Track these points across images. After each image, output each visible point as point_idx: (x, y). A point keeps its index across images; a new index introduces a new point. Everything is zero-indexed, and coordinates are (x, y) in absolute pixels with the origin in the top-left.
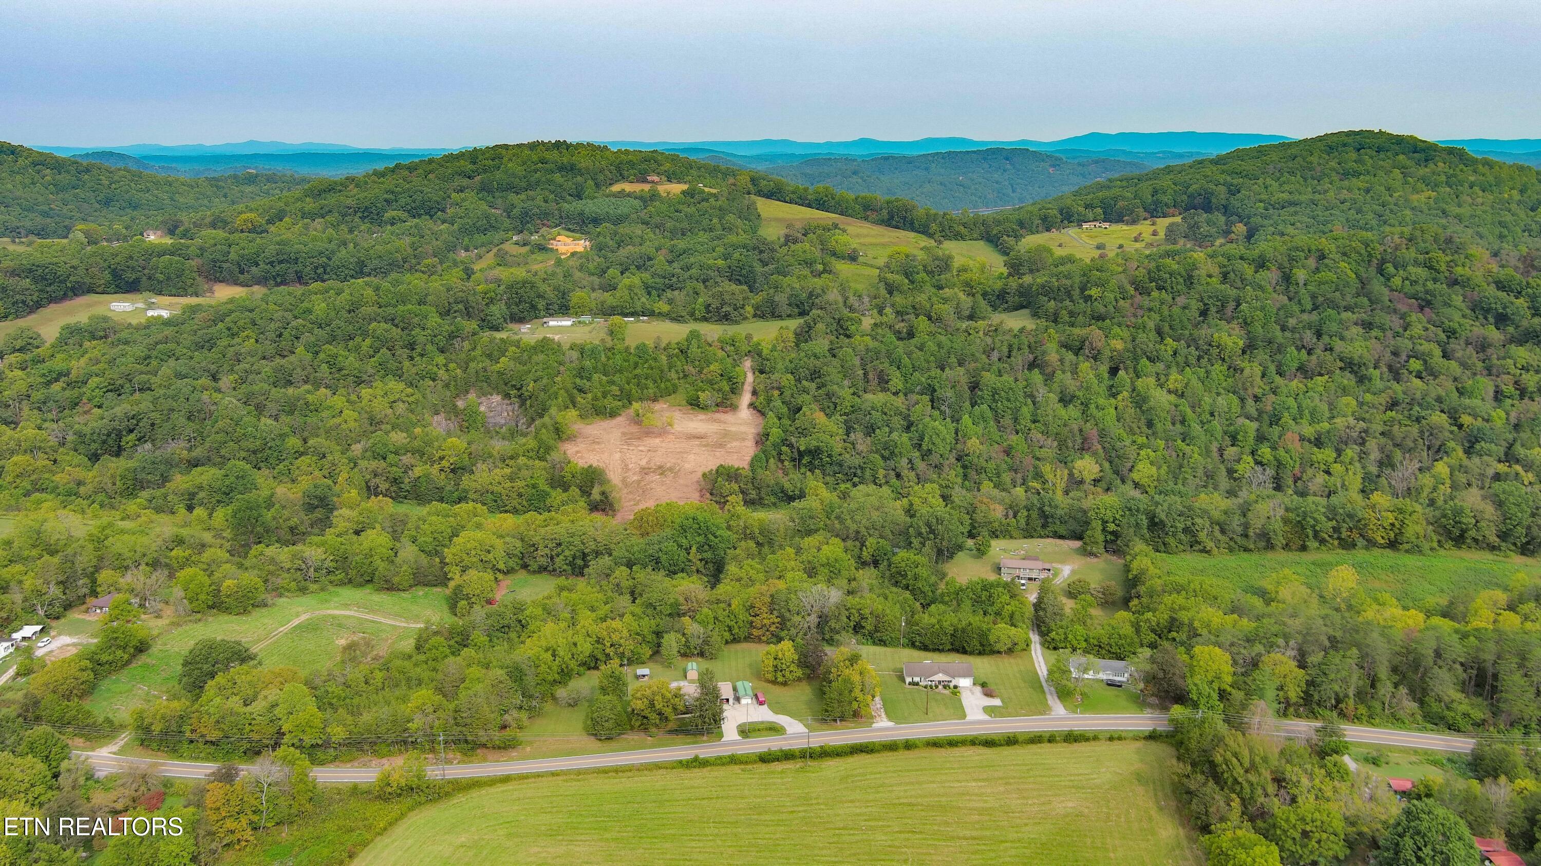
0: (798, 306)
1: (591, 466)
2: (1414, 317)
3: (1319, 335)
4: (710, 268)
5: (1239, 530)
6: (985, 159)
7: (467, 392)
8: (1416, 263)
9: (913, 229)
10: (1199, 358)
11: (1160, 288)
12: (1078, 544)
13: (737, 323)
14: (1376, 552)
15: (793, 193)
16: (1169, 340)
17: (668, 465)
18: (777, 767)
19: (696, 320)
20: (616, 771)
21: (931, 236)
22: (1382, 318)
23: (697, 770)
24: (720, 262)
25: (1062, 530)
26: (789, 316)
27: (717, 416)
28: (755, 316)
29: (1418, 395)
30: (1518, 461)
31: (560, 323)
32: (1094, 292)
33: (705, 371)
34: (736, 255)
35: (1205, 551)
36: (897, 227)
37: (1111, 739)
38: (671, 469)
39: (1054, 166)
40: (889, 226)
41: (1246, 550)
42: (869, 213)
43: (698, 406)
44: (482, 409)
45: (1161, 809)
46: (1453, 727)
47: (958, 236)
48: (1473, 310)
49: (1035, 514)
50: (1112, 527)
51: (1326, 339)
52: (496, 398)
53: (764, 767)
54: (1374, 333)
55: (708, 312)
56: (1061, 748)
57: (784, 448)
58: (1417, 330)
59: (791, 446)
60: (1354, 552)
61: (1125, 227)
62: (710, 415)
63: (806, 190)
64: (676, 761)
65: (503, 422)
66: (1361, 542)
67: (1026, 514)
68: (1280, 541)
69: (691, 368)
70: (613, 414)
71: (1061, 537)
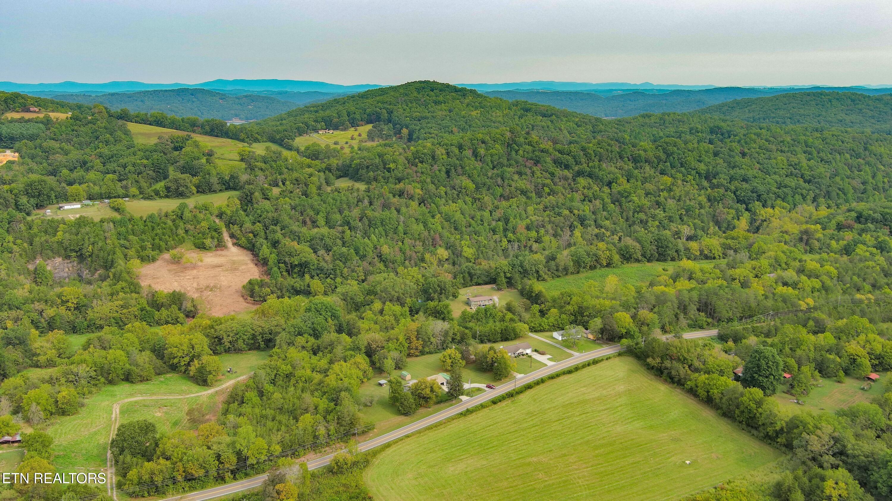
0: (224, 184)
1: (175, 291)
2: (535, 168)
3: (503, 179)
4: (139, 165)
5: (555, 268)
6: (178, 95)
7: (35, 258)
8: (525, 144)
9: (228, 137)
10: (458, 195)
11: (422, 162)
12: (494, 286)
13: (188, 197)
14: (603, 269)
15: (137, 117)
16: (442, 188)
17: (212, 285)
18: (503, 404)
19: (161, 197)
20: (436, 426)
21: (243, 141)
22: (523, 170)
23: (470, 416)
24: (145, 161)
25: (480, 281)
26: (221, 190)
27: (219, 252)
28: (198, 192)
29: (555, 203)
30: (602, 227)
31: (72, 207)
32: (392, 166)
33: (198, 227)
34: (155, 157)
35: (544, 280)
36: (217, 136)
37: (607, 359)
38: (215, 287)
39: (221, 99)
40: (211, 135)
41: (558, 277)
42: (195, 128)
43: (205, 248)
44: (49, 268)
45: (651, 380)
46: (701, 328)
47: (256, 140)
48: (555, 164)
49: (467, 275)
50: (509, 275)
51: (506, 182)
52: (58, 260)
53: (496, 407)
54: (524, 177)
55: (169, 192)
56: (593, 368)
57: (281, 265)
58: (538, 174)
59: (285, 263)
60: (595, 270)
61: (342, 133)
62: (214, 253)
63: (146, 114)
64: (458, 414)
65: (66, 275)
66: (599, 266)
67: (462, 276)
68: (571, 270)
69: (189, 226)
70: (154, 260)
71: (479, 284)
